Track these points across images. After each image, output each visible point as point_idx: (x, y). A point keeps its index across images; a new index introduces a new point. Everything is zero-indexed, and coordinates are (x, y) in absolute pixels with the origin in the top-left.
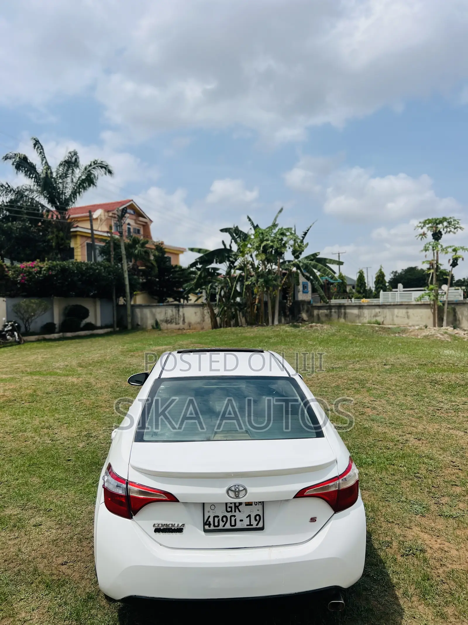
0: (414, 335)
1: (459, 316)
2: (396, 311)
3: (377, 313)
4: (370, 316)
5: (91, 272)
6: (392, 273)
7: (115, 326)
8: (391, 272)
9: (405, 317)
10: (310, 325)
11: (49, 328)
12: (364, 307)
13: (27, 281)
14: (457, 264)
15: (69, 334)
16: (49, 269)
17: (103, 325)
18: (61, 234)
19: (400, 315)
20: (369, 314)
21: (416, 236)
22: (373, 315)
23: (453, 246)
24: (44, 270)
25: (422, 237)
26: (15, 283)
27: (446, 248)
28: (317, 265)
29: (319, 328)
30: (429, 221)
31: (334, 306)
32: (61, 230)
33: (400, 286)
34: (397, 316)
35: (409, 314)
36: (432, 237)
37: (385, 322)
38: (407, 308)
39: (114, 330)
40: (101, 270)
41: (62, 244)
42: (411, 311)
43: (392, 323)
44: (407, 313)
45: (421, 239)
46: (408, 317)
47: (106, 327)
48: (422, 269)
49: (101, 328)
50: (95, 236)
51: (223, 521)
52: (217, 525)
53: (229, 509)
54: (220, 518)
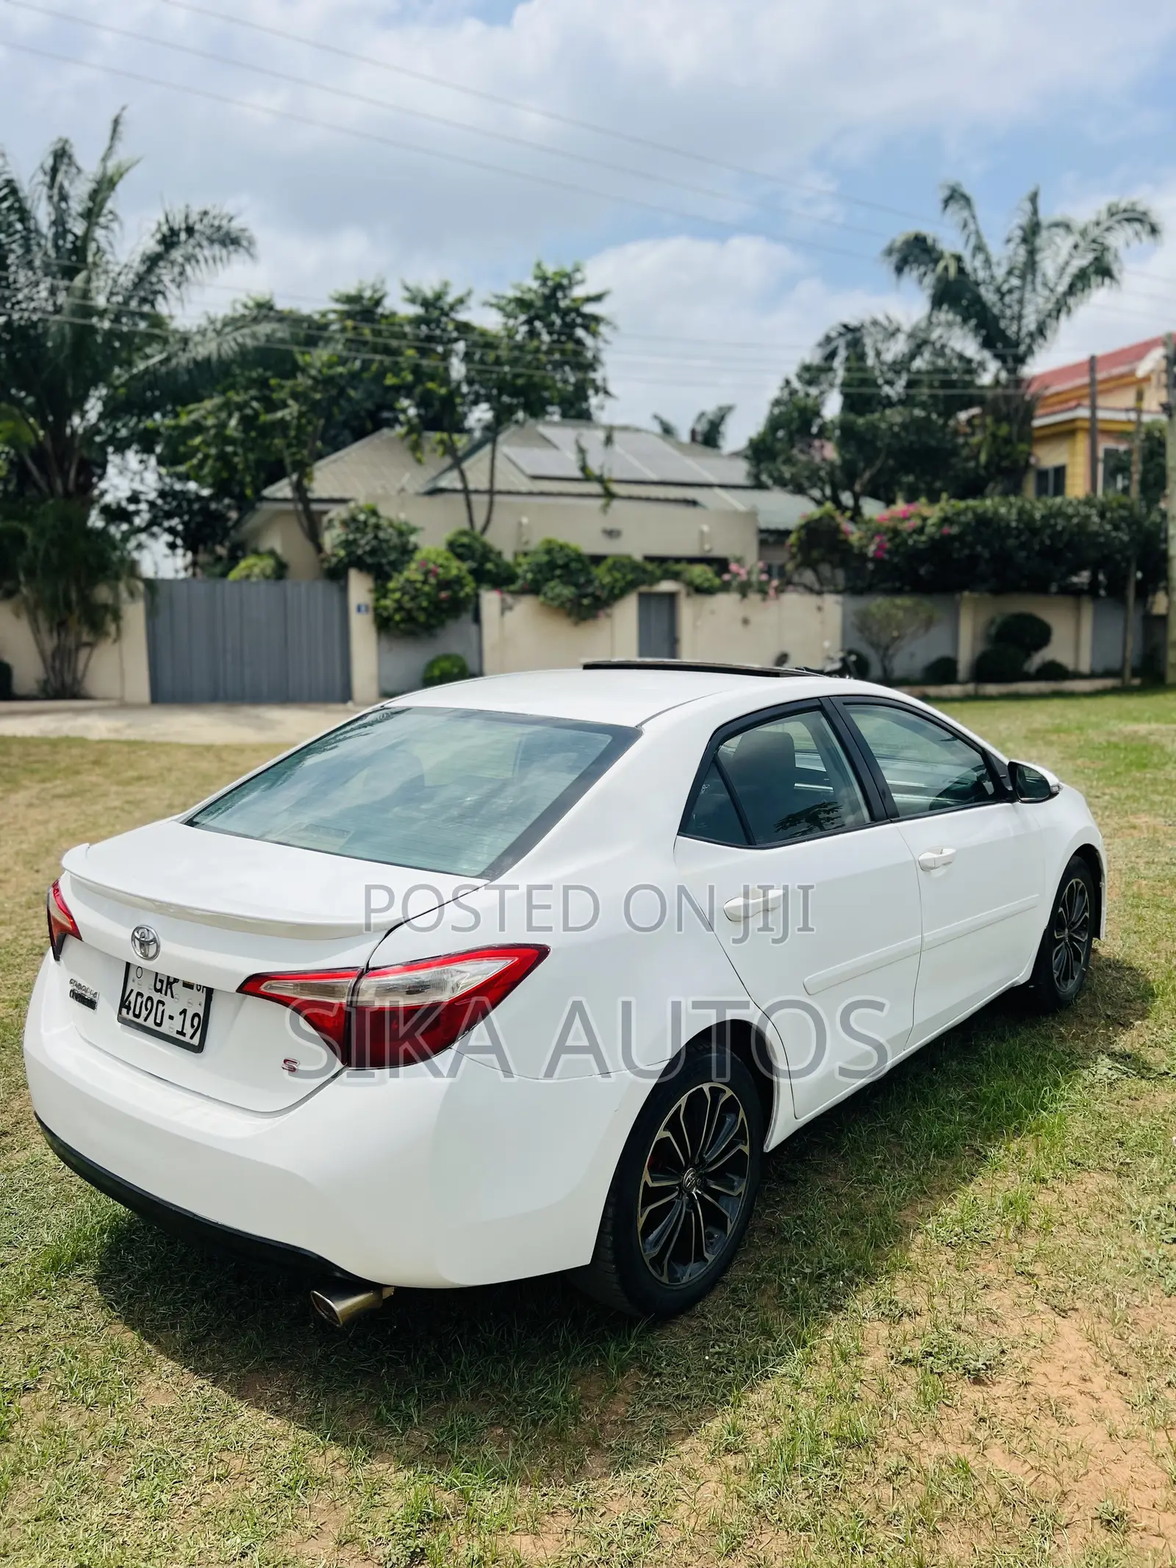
5: (1060, 524)
7: (1127, 672)
11: (942, 671)
13: (889, 552)
15: (991, 689)
16: (945, 520)
17: (1099, 669)
18: (1004, 430)
24: (933, 525)
26: (862, 557)
32: (1007, 418)
39: (1123, 683)
40: (1088, 517)
41: (1008, 456)
47: (1107, 674)
49: (1092, 675)
50: (1100, 426)
51: (147, 1009)
52: (137, 1012)
53: (159, 986)
54: (145, 999)
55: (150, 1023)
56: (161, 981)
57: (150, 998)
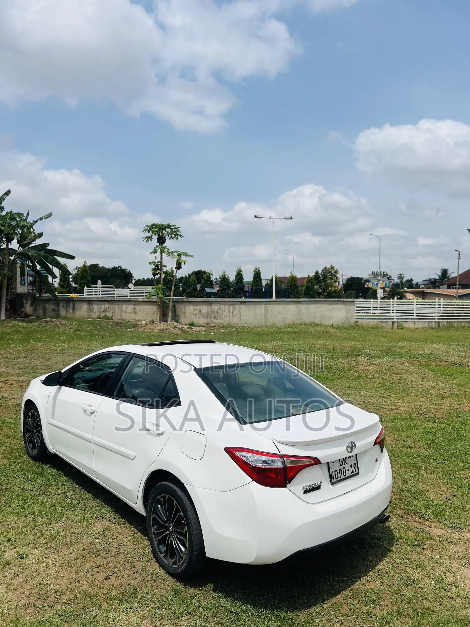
0: (150, 329)
1: (178, 312)
2: (124, 307)
3: (106, 309)
4: (100, 312)
6: (76, 269)
8: (75, 267)
9: (132, 313)
10: (44, 320)
12: (93, 302)
14: (181, 268)
19: (127, 310)
20: (98, 309)
21: (143, 238)
22: (102, 311)
23: (179, 251)
25: (148, 240)
27: (172, 252)
28: (48, 257)
29: (58, 323)
30: (154, 226)
31: (62, 300)
33: (99, 282)
34: (125, 312)
35: (136, 310)
36: (157, 241)
37: (113, 318)
38: (134, 305)
42: (138, 307)
43: (120, 318)
44: (135, 308)
45: (147, 241)
46: (135, 313)
48: (103, 267)
51: (340, 473)
52: (337, 477)
53: (341, 463)
54: (338, 471)
55: (343, 477)
56: (342, 462)
57: (340, 469)
